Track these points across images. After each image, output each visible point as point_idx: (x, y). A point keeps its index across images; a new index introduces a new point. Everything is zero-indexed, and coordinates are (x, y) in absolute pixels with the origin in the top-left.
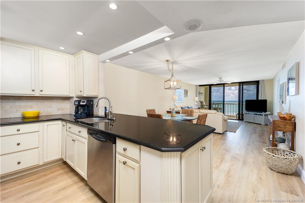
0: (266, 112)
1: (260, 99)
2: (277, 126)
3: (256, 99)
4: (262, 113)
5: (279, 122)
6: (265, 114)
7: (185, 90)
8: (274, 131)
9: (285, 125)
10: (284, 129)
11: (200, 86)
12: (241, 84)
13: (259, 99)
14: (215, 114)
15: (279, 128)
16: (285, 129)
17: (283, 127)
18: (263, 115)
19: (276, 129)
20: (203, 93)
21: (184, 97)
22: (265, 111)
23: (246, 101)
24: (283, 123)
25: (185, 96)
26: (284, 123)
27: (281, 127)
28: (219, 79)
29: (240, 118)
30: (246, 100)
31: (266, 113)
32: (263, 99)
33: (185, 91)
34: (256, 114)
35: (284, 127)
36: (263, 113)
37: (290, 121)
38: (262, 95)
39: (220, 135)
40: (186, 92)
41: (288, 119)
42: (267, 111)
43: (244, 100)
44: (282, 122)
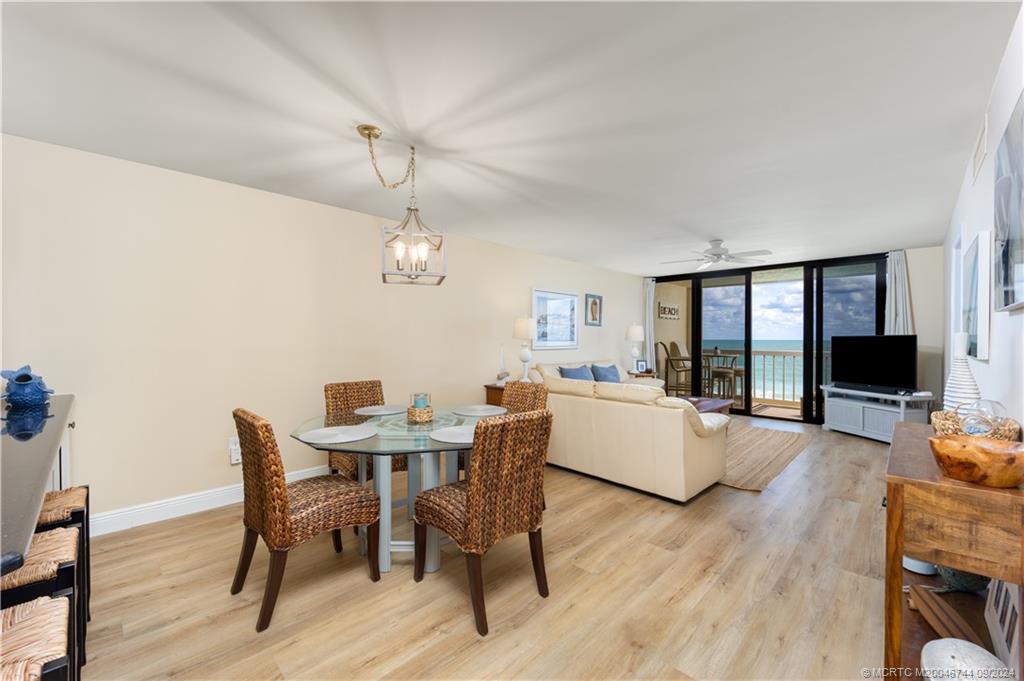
0: (916, 391)
1: (889, 331)
2: (920, 524)
3: (874, 334)
4: (896, 393)
5: (933, 498)
6: (908, 398)
7: (587, 296)
8: (896, 551)
9: (973, 521)
10: (962, 552)
11: (659, 280)
12: (814, 270)
13: (887, 333)
14: (656, 403)
15: (933, 538)
16: (972, 554)
17: (957, 533)
18: (903, 404)
19: (908, 547)
20: (677, 312)
21: (586, 324)
22: (910, 386)
23: (835, 340)
24: (956, 506)
25: (590, 320)
26: (966, 509)
27: (942, 536)
28: (709, 246)
29: (812, 412)
30: (833, 338)
31: (914, 394)
32: (902, 334)
33: (590, 300)
34: (876, 400)
35: (966, 535)
36: (902, 398)
37: (1008, 495)
38: (896, 315)
39: (678, 508)
40: (595, 303)
41: (993, 481)
42: (918, 386)
43: (827, 338)
44: (953, 496)
